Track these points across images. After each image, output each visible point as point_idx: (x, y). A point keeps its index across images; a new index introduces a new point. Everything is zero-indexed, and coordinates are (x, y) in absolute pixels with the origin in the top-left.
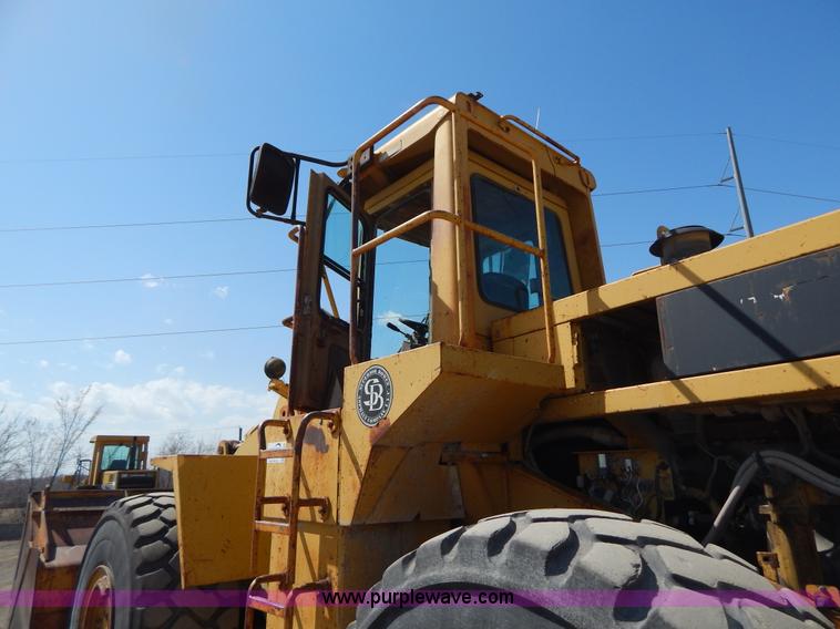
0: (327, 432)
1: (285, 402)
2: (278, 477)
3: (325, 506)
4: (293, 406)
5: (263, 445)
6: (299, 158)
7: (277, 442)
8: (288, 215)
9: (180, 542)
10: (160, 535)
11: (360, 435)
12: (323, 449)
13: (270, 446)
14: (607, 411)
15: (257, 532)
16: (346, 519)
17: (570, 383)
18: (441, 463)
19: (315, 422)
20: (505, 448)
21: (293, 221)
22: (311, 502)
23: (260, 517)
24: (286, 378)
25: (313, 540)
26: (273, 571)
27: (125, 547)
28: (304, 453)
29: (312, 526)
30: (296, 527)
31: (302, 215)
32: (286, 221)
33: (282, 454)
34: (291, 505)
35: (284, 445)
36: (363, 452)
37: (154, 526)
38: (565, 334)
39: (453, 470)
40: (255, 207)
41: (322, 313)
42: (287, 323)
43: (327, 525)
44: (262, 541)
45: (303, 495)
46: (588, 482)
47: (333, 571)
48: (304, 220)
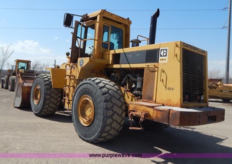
0: (75, 67)
1: (70, 60)
2: (68, 72)
3: (75, 77)
4: (71, 62)
5: (66, 68)
6: (73, 15)
7: (68, 67)
8: (71, 27)
9: (52, 81)
10: (48, 80)
11: (79, 68)
12: (75, 69)
13: (67, 68)
14: (114, 67)
15: (65, 79)
16: (77, 78)
17: (110, 63)
18: (91, 72)
19: (74, 65)
20: (101, 71)
21: (72, 28)
22: (73, 76)
23: (65, 77)
24: (70, 56)
25: (73, 81)
26: (67, 85)
27: (42, 82)
28: (72, 69)
29: (73, 79)
30: (70, 79)
31: (74, 26)
32: (71, 28)
33: (69, 69)
34: (70, 76)
35: (69, 68)
36: (80, 70)
37: (47, 79)
38: (111, 56)
39: (93, 74)
40: (65, 26)
41: (76, 47)
42: (70, 48)
43: (75, 79)
44: (66, 80)
45: (72, 75)
46: (111, 77)
47: (75, 84)
48: (74, 27)
